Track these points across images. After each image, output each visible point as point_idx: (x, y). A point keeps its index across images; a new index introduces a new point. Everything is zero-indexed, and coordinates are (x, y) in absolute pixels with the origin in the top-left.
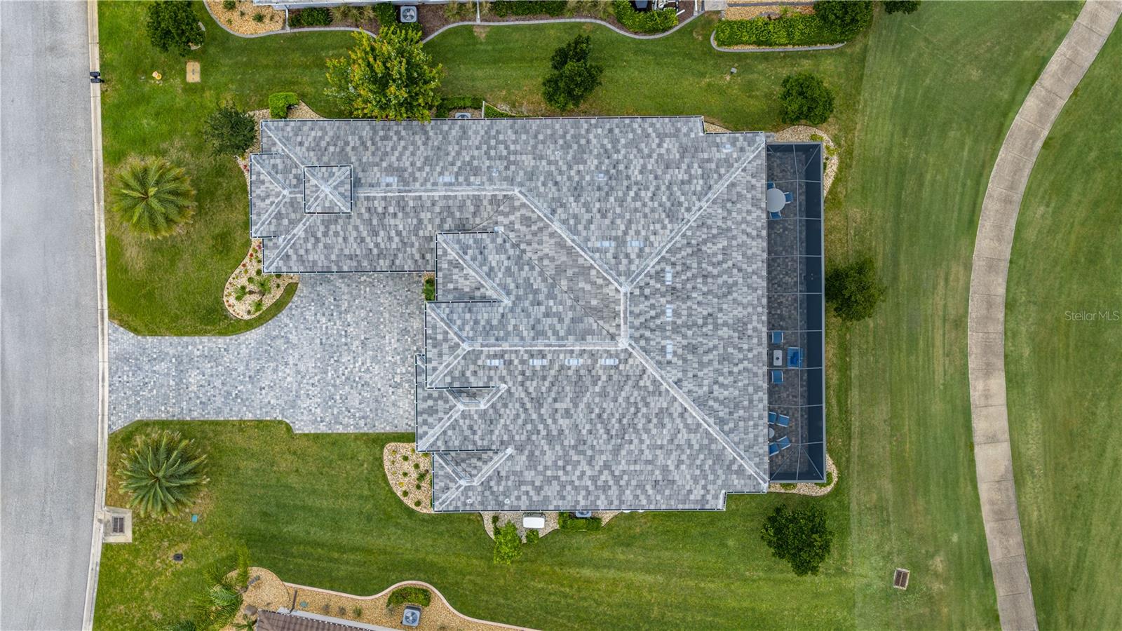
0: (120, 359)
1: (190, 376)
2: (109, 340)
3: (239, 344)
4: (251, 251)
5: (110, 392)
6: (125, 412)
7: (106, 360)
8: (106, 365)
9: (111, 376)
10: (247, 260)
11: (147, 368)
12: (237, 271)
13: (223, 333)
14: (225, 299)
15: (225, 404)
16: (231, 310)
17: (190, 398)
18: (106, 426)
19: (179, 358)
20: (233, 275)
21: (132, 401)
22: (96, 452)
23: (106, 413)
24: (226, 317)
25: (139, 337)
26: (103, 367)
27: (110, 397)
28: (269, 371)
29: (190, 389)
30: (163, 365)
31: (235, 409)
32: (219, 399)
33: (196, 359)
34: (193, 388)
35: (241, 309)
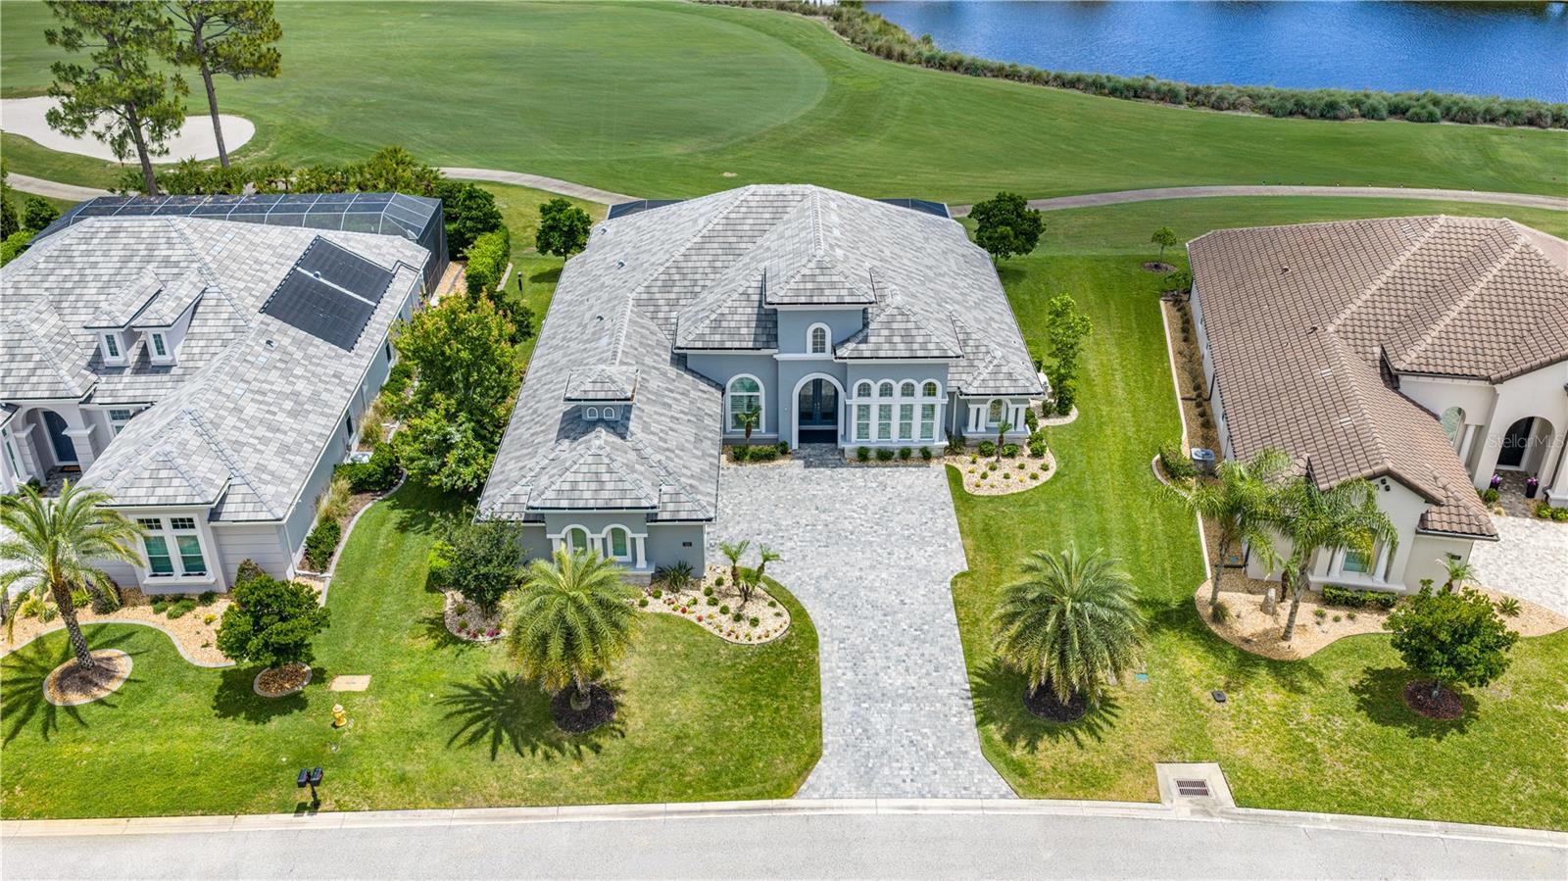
0: (866, 780)
1: (891, 684)
2: (832, 797)
3: (831, 626)
4: (679, 613)
5: (935, 796)
6: (971, 773)
7: (872, 802)
8: (882, 802)
9: (904, 794)
10: (693, 618)
11: (882, 742)
12: (710, 628)
13: (814, 643)
14: (755, 641)
15: (933, 643)
16: (773, 636)
17: (931, 684)
18: (1003, 802)
19: (858, 701)
20: (716, 632)
21: (949, 763)
22: (1059, 817)
23: (978, 803)
24: (787, 641)
25: (825, 752)
26: (886, 806)
27: (944, 796)
28: (873, 596)
29: (914, 684)
30: (875, 718)
31: (941, 631)
32: (928, 649)
33: (860, 677)
34: (912, 680)
35: (772, 624)
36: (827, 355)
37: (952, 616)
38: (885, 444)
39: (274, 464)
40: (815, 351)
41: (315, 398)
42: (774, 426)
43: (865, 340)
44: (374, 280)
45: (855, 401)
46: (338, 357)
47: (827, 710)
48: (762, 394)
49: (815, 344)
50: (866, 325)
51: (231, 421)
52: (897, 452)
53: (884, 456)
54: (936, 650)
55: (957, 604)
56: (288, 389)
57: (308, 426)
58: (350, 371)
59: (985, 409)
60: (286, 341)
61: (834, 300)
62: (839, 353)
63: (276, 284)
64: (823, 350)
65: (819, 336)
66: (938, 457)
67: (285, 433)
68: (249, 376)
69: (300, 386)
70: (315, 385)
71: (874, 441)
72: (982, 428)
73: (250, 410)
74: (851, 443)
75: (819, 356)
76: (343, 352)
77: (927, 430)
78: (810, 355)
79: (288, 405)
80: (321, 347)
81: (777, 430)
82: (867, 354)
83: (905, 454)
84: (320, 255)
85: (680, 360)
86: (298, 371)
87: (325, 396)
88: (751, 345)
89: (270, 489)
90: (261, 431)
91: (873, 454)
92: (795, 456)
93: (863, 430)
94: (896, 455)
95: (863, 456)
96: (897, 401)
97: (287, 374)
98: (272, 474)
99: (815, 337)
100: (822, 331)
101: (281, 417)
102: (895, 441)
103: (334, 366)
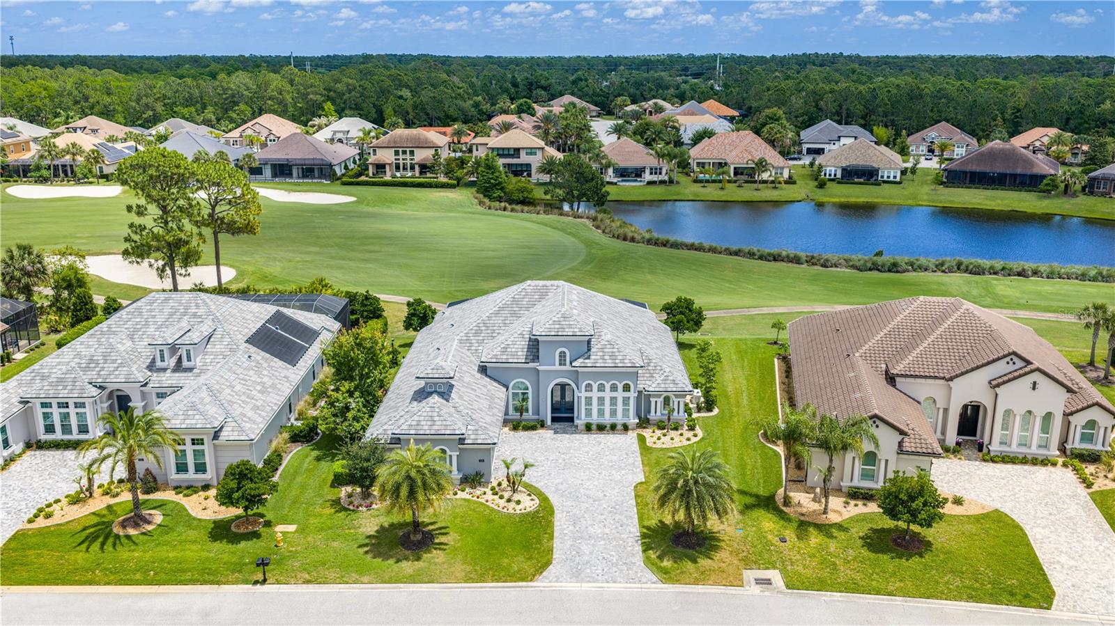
0: (576, 575)
1: (594, 532)
2: (557, 581)
3: (563, 506)
4: (475, 498)
5: (615, 582)
6: (636, 572)
7: (579, 584)
8: (583, 585)
9: (598, 581)
10: (483, 501)
11: (587, 558)
12: (493, 506)
13: (552, 512)
14: (518, 512)
15: (621, 514)
16: (528, 510)
17: (617, 532)
18: (653, 585)
19: (575, 539)
20: (496, 507)
21: (624, 567)
22: (685, 593)
23: (639, 585)
24: (537, 512)
25: (554, 562)
26: (586, 586)
27: (620, 582)
28: (588, 492)
30: (584, 547)
31: (626, 509)
32: (617, 517)
33: (577, 529)
34: (607, 531)
35: (528, 504)
36: (568, 367)
37: (634, 502)
38: (601, 421)
39: (250, 414)
40: (560, 364)
41: (273, 386)
42: (537, 412)
43: (588, 358)
44: (310, 335)
45: (584, 394)
46: (288, 369)
47: (557, 543)
48: (530, 391)
49: (560, 360)
50: (589, 350)
51: (228, 391)
52: (608, 426)
53: (601, 428)
54: (622, 517)
55: (637, 496)
56: (259, 380)
57: (269, 399)
58: (293, 376)
59: (660, 400)
60: (259, 358)
61: (571, 334)
62: (573, 364)
63: (254, 330)
64: (565, 365)
65: (562, 355)
66: (633, 430)
67: (257, 400)
68: (238, 372)
69: (265, 379)
70: (274, 380)
71: (595, 419)
72: (658, 413)
73: (238, 387)
74: (580, 422)
75: (563, 368)
76: (290, 367)
77: (626, 412)
78: (557, 367)
79: (259, 388)
80: (277, 363)
81: (539, 415)
82: (589, 365)
83: (613, 427)
84: (278, 318)
85: (483, 370)
86: (265, 372)
87: (279, 386)
88: (523, 361)
89: (248, 425)
90: (243, 398)
91: (594, 427)
92: (549, 428)
93: (589, 413)
94: (608, 428)
95: (588, 428)
96: (607, 394)
97: (259, 373)
98: (249, 418)
99: (560, 356)
100: (564, 353)
101: (254, 393)
102: (607, 419)
103: (284, 373)
